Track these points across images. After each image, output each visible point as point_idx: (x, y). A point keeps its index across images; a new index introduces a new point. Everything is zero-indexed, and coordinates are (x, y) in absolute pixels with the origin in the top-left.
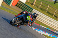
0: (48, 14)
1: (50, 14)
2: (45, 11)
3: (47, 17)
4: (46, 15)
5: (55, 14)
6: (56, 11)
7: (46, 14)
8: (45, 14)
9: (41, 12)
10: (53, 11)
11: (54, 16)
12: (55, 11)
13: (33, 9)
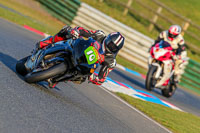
0: (131, 20)
1: (139, 20)
2: (123, 10)
3: (130, 29)
4: (125, 23)
5: (155, 19)
6: (160, 10)
7: (124, 20)
8: (120, 21)
9: (108, 14)
10: (150, 10)
11: (152, 26)
12: (157, 9)
13: (79, 5)
